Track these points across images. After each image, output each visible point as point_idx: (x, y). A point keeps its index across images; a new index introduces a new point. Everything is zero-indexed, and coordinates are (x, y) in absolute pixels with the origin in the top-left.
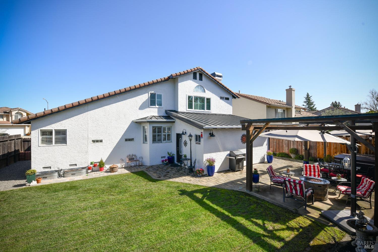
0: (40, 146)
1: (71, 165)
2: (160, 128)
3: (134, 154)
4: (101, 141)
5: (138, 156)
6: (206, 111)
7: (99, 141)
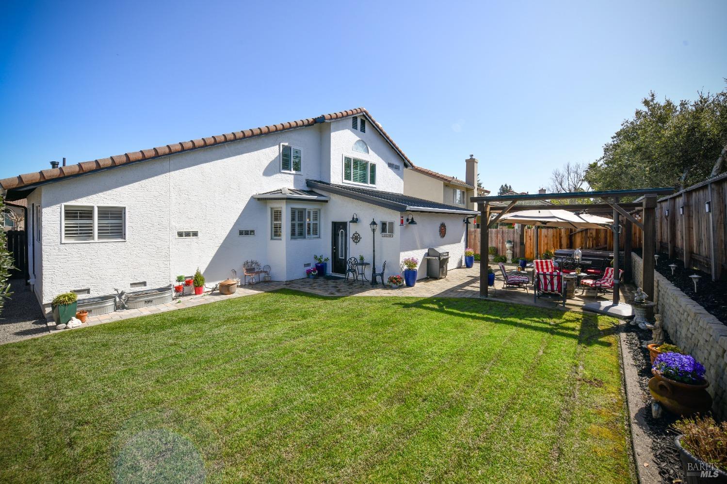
0: (64, 244)
1: (133, 285)
2: (301, 212)
3: (254, 259)
4: (195, 234)
5: (263, 264)
6: (368, 186)
7: (191, 234)
